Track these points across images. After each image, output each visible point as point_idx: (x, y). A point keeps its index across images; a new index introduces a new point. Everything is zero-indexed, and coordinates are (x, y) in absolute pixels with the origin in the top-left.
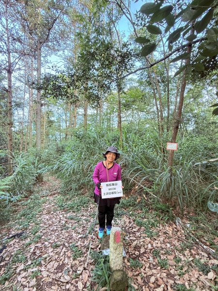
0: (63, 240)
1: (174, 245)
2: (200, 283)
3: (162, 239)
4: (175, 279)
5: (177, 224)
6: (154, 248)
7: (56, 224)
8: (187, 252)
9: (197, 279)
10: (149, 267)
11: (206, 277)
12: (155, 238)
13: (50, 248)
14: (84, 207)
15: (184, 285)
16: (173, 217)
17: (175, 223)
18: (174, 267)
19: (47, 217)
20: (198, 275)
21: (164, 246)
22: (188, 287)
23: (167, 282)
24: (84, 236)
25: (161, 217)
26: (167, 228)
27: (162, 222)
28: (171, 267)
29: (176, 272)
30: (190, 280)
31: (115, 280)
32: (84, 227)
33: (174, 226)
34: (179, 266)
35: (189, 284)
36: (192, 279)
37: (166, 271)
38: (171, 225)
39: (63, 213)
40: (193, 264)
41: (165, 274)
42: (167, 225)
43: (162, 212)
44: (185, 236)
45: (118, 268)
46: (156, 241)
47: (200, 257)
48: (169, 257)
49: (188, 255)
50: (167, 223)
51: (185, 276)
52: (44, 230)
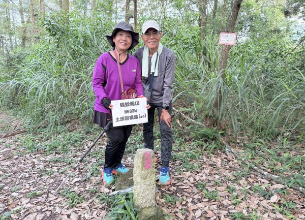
0: (45, 187)
1: (225, 176)
2: (261, 208)
3: (207, 171)
4: (229, 209)
5: (228, 153)
6: (197, 182)
7: (28, 170)
8: (243, 181)
9: (257, 204)
10: (193, 202)
11: (269, 201)
12: (197, 170)
13: (23, 199)
14: (75, 146)
15: (241, 212)
16: (223, 144)
17: (224, 152)
18: (227, 197)
19: (8, 163)
20: (258, 201)
21: (210, 178)
22: (246, 214)
23: (219, 213)
24: (84, 179)
25: (204, 147)
26: (214, 159)
27: (206, 152)
28: (222, 199)
29: (229, 202)
30: (248, 208)
31: (146, 216)
32: (82, 169)
33: (224, 156)
34: (233, 196)
35: (248, 211)
36: (251, 206)
37: (216, 203)
38: (218, 155)
39: (37, 156)
40: (251, 192)
41: (215, 206)
42: (213, 156)
43: (206, 141)
44: (239, 165)
45: (148, 204)
46: (200, 174)
47: (260, 184)
48: (219, 188)
49: (244, 184)
50: (213, 154)
51: (241, 204)
52: (6, 178)
